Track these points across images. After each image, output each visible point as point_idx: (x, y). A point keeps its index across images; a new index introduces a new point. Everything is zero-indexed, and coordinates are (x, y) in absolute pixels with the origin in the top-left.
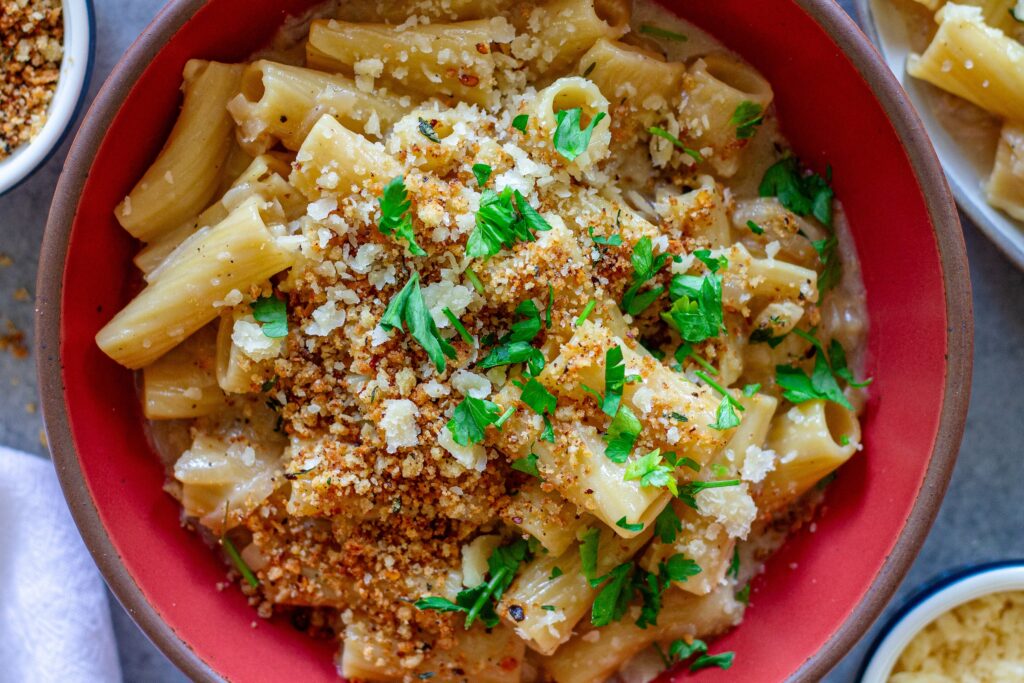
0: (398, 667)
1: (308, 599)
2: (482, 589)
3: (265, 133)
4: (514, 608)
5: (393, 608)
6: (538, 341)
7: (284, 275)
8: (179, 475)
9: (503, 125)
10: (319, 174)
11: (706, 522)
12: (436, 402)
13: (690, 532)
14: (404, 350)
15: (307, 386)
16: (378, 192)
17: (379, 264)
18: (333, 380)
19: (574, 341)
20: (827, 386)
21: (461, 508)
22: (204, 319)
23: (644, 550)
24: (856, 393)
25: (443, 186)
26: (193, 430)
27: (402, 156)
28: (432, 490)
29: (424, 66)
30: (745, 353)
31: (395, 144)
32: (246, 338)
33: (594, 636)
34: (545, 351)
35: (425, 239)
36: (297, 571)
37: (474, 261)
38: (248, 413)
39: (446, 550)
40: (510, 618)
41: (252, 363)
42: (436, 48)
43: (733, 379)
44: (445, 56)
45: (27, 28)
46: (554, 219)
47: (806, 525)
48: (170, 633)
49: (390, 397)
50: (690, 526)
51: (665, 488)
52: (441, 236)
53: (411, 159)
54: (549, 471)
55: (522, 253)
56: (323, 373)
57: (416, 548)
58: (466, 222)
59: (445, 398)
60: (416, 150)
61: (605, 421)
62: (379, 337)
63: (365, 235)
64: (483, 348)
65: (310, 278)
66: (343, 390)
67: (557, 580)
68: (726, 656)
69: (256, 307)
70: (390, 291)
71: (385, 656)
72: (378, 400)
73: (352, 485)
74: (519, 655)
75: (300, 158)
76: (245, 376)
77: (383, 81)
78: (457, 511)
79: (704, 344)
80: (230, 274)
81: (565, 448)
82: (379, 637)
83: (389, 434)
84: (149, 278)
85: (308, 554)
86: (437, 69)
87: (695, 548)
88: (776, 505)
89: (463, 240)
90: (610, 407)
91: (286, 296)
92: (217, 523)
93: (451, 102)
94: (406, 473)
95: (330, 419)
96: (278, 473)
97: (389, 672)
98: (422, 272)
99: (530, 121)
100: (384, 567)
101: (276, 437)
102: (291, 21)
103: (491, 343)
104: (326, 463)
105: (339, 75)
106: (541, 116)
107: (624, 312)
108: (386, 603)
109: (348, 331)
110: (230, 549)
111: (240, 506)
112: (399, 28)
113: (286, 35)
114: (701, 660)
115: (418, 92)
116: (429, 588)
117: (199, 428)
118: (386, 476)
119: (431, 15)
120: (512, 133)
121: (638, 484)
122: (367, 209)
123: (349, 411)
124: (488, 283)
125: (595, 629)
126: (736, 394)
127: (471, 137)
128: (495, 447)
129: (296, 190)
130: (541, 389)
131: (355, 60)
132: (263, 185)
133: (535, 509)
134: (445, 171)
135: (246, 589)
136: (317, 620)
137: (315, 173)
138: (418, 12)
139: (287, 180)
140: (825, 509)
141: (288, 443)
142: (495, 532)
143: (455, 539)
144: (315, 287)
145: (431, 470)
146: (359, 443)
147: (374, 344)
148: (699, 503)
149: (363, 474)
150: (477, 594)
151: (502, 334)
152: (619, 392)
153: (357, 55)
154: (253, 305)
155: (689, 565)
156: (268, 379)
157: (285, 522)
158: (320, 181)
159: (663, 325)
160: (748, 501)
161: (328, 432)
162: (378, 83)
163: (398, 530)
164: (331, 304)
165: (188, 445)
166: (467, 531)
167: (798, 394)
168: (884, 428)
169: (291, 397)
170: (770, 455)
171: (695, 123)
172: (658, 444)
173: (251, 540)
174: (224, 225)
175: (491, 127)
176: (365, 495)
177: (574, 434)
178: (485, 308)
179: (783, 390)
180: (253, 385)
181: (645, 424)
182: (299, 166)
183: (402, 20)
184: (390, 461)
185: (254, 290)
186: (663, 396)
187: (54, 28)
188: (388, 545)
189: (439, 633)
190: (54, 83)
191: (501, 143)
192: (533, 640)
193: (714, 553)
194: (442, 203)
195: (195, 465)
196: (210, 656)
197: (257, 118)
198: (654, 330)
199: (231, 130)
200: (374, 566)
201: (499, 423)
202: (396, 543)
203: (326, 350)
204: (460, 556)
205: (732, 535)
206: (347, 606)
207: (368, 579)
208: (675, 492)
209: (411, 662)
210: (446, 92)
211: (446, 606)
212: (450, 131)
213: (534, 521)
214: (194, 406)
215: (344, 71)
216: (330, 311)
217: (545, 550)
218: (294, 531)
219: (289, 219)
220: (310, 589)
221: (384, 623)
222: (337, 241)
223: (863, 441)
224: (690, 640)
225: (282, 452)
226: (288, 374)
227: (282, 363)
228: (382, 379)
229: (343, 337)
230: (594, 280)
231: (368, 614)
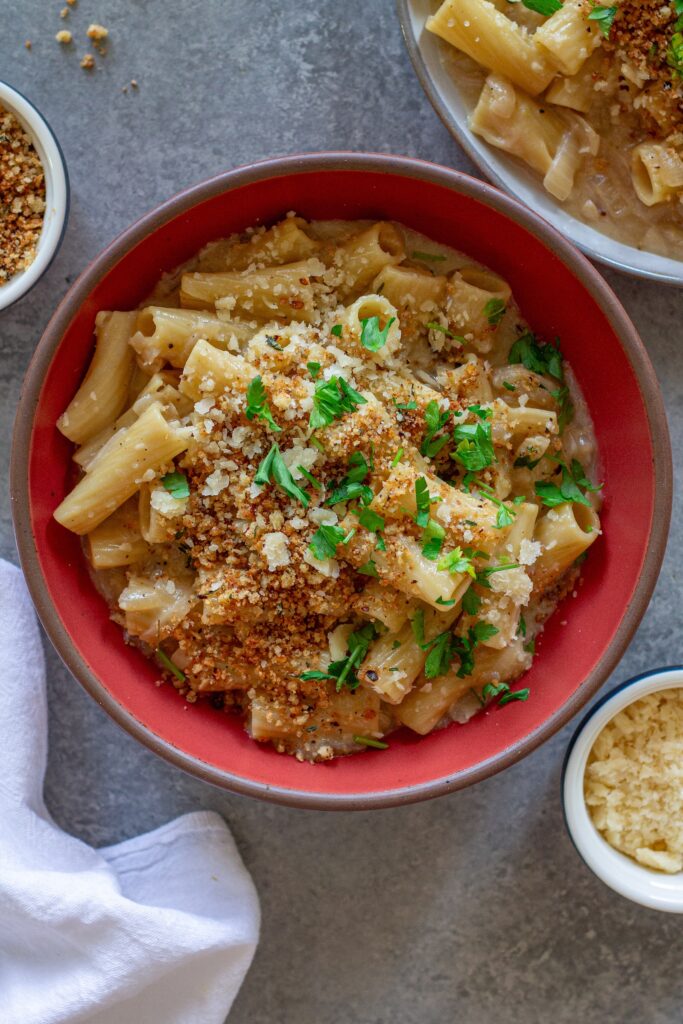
0: (291, 725)
1: (222, 685)
2: (346, 661)
3: (158, 358)
4: (370, 672)
5: (284, 683)
6: (366, 481)
7: (183, 454)
8: (123, 605)
9: (324, 334)
10: (201, 382)
11: (498, 597)
12: (299, 532)
13: (486, 605)
14: (274, 498)
15: (207, 532)
16: (242, 391)
17: (249, 440)
18: (225, 526)
19: (392, 478)
20: (573, 492)
21: (325, 606)
22: (128, 494)
23: (457, 622)
24: (593, 495)
25: (287, 381)
26: (128, 573)
27: (257, 364)
28: (303, 595)
29: (264, 298)
30: (511, 476)
31: (252, 356)
32: (161, 503)
33: (428, 687)
34: (372, 488)
35: (280, 419)
36: (213, 665)
37: (315, 430)
38: (166, 558)
39: (317, 638)
40: (368, 679)
41: (167, 520)
42: (272, 284)
43: (506, 495)
44: (278, 289)
45: (20, 189)
46: (367, 395)
47: (570, 594)
48: (130, 717)
49: (267, 532)
50: (487, 601)
51: (467, 573)
52: (291, 415)
53: (264, 364)
54: (384, 571)
55: (348, 421)
56: (217, 522)
57: (296, 638)
58: (307, 403)
59: (305, 529)
60: (266, 357)
61: (419, 532)
62: (255, 492)
63: (237, 421)
64: (328, 491)
65: (202, 455)
66: (232, 532)
67: (398, 650)
68: (524, 692)
69: (165, 480)
70: (259, 459)
71: (281, 718)
72: (259, 536)
73: (247, 597)
74: (376, 706)
75: (185, 372)
76: (162, 530)
77: (237, 312)
78: (323, 608)
79: (483, 471)
80: (144, 458)
81: (394, 554)
82: (276, 705)
83: (269, 558)
84: (87, 469)
85: (219, 652)
86: (273, 299)
87: (492, 616)
88: (547, 581)
89: (307, 416)
90: (422, 521)
91: (185, 471)
92: (152, 637)
93: (285, 321)
94: (285, 585)
95: (226, 554)
96: (192, 597)
97: (285, 730)
98: (280, 442)
99: (343, 330)
100: (274, 655)
101: (188, 572)
102: (166, 276)
103: (333, 487)
104: (227, 584)
105: (205, 311)
106: (351, 323)
107: (424, 456)
108: (279, 680)
109: (232, 490)
110: (162, 656)
111: (168, 623)
112: (244, 273)
113: (163, 287)
114: (506, 697)
115: (262, 318)
116: (308, 666)
117: (131, 571)
118: (270, 589)
119: (265, 262)
120: (331, 338)
121: (447, 572)
122: (237, 403)
123: (237, 546)
124: (327, 444)
125: (429, 681)
126: (509, 504)
127: (303, 344)
128: (344, 559)
129: (184, 395)
130: (373, 514)
131: (215, 299)
132: (161, 394)
133: (378, 600)
134: (288, 370)
135: (176, 684)
136: (229, 701)
137: (197, 381)
138: (256, 261)
139: (177, 388)
140: (582, 580)
141: (198, 575)
142: (350, 621)
143: (322, 629)
144: (205, 461)
145: (301, 581)
146: (247, 568)
147: (253, 497)
148: (491, 583)
149: (253, 589)
150: (342, 665)
151: (340, 479)
152: (427, 511)
153: (216, 295)
154: (162, 480)
155: (489, 628)
156: (178, 530)
157: (200, 631)
158: (202, 387)
159: (452, 462)
160: (526, 578)
161: (225, 563)
162: (233, 314)
163: (281, 627)
164: (218, 472)
165: (126, 584)
166: (331, 622)
167: (552, 500)
168: (615, 517)
169: (196, 541)
170: (537, 545)
171: (458, 317)
172: (458, 543)
173: (177, 646)
174: (136, 425)
175: (316, 336)
176: (256, 604)
177: (399, 543)
178: (327, 463)
179: (542, 499)
180: (168, 535)
181: (448, 530)
182: (186, 378)
183: (244, 268)
184: (272, 578)
185: (163, 468)
186: (458, 510)
187: (39, 189)
188: (276, 639)
189: (319, 697)
190: (39, 228)
191: (325, 346)
192: (386, 694)
193: (506, 618)
194: (288, 392)
195: (134, 597)
196: (159, 731)
197: (152, 348)
198: (446, 467)
199: (133, 358)
200: (267, 654)
201: (346, 540)
202: (281, 637)
203: (218, 506)
204: (327, 640)
205: (517, 604)
206: (251, 686)
207: (264, 664)
208: (474, 575)
209: (301, 720)
210: (282, 315)
211: (322, 676)
212: (287, 342)
213: (378, 610)
214: (127, 557)
215: (210, 308)
216: (218, 477)
217: (387, 629)
218: (207, 637)
219: (181, 416)
220: (223, 677)
221: (278, 695)
222: (219, 427)
223: (602, 528)
224: (496, 682)
225: (193, 582)
226: (193, 525)
227: (188, 518)
228: (260, 520)
229: (229, 495)
230: (401, 434)
231: (266, 690)
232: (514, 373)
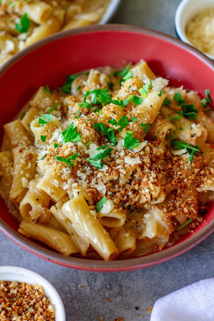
10: (54, 186)
15: (123, 196)
17: (84, 172)
18: (121, 188)
21: (160, 150)
28: (154, 157)
29: (26, 168)
32: (106, 209)
36: (185, 203)
39: (175, 159)
41: (115, 208)
42: (20, 164)
44: (23, 161)
49: (124, 165)
52: (74, 150)
54: (146, 119)
55: (80, 128)
56: (119, 191)
57: (175, 166)
59: (125, 152)
62: (106, 168)
65: (87, 190)
73: (153, 178)
76: (119, 212)
77: (30, 180)
81: (139, 114)
85: (179, 200)
86: (26, 165)
90: (125, 103)
92: (170, 227)
94: (149, 162)
95: (134, 189)
99: (44, 135)
100: (181, 175)
102: (10, 211)
104: (147, 186)
106: (40, 130)
108: (193, 176)
109: (105, 181)
112: (13, 175)
114: (208, 98)
116: (187, 162)
118: (150, 169)
120: (46, 142)
122: (66, 171)
124: (89, 137)
130: (120, 120)
132: (58, 208)
133: (159, 129)
136: (203, 208)
137: (54, 188)
139: (57, 202)
145: (148, 155)
149: (150, 175)
150: (188, 149)
152: (122, 101)
153: (21, 186)
156: (120, 206)
158: (57, 186)
161: (138, 190)
164: (96, 186)
169: (127, 201)
173: (175, 217)
176: (157, 175)
181: (131, 94)
184: (145, 167)
186: (124, 92)
188: (174, 174)
197: (37, 209)
200: (181, 179)
202: (173, 172)
204: (177, 155)
205: (168, 84)
206: (196, 191)
207: (186, 180)
213: (164, 128)
214: (132, 235)
215: (26, 190)
216: (98, 186)
218: (171, 205)
221: (200, 178)
227: (115, 201)
228: (119, 167)
229: (107, 183)
231: (198, 183)
232: (74, 86)
